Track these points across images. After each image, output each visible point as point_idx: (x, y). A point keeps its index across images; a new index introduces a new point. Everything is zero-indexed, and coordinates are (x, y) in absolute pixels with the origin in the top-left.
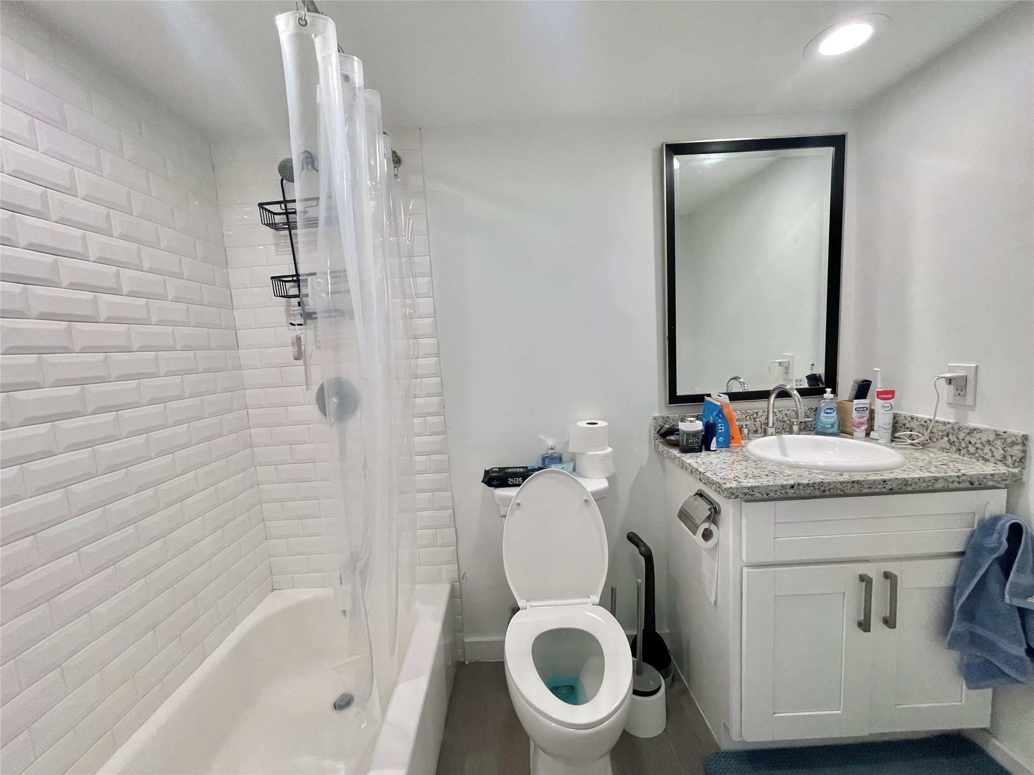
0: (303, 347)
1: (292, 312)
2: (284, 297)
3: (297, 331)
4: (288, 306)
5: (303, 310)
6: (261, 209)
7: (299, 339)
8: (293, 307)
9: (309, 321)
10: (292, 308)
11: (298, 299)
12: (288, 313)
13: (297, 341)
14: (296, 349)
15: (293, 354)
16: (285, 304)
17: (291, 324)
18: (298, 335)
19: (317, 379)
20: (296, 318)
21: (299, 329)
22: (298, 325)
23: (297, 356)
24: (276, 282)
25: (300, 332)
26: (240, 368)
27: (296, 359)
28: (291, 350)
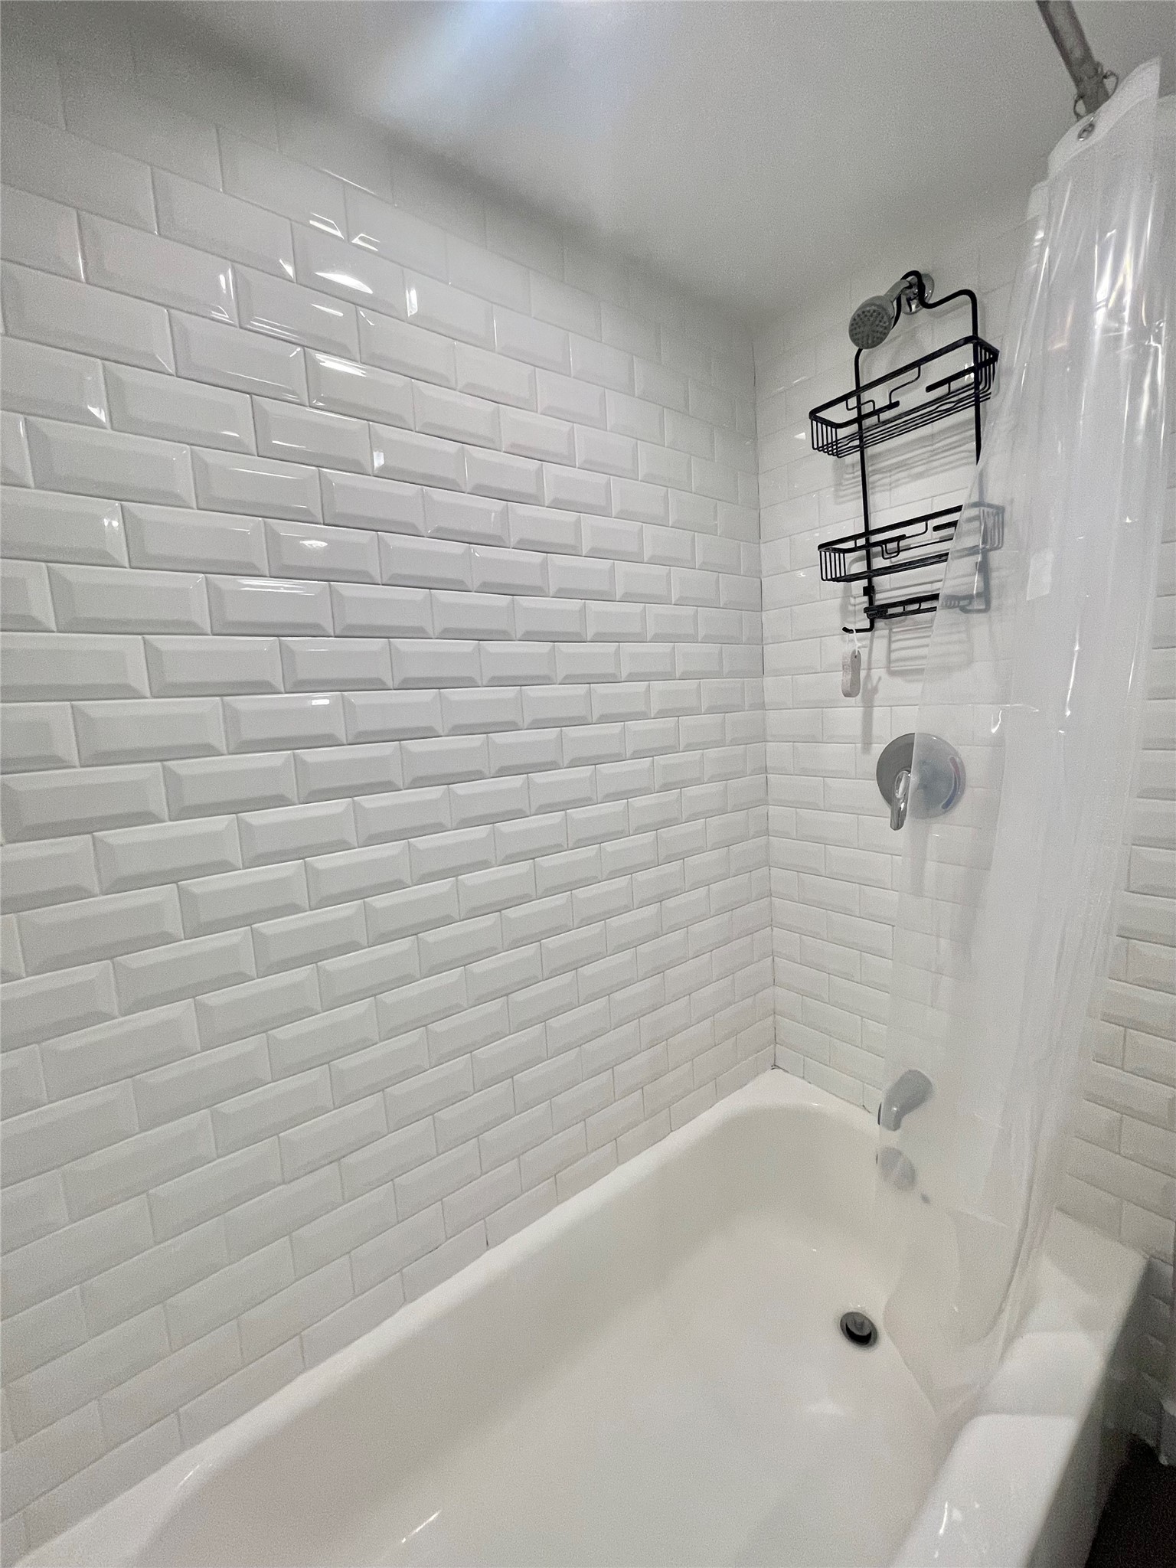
0: (863, 674)
1: (851, 608)
2: (837, 580)
3: (857, 641)
4: (847, 594)
5: (871, 601)
6: (814, 423)
7: (856, 657)
8: (855, 598)
9: (880, 624)
10: (852, 601)
11: (864, 583)
12: (844, 610)
13: (852, 661)
14: (850, 677)
15: (843, 685)
16: (840, 594)
17: (846, 630)
18: (854, 652)
19: (884, 735)
20: (857, 619)
21: (859, 640)
22: (858, 631)
23: (849, 689)
24: (828, 554)
25: (860, 645)
26: (762, 706)
27: (847, 695)
28: (840, 679)
